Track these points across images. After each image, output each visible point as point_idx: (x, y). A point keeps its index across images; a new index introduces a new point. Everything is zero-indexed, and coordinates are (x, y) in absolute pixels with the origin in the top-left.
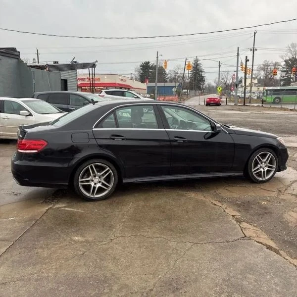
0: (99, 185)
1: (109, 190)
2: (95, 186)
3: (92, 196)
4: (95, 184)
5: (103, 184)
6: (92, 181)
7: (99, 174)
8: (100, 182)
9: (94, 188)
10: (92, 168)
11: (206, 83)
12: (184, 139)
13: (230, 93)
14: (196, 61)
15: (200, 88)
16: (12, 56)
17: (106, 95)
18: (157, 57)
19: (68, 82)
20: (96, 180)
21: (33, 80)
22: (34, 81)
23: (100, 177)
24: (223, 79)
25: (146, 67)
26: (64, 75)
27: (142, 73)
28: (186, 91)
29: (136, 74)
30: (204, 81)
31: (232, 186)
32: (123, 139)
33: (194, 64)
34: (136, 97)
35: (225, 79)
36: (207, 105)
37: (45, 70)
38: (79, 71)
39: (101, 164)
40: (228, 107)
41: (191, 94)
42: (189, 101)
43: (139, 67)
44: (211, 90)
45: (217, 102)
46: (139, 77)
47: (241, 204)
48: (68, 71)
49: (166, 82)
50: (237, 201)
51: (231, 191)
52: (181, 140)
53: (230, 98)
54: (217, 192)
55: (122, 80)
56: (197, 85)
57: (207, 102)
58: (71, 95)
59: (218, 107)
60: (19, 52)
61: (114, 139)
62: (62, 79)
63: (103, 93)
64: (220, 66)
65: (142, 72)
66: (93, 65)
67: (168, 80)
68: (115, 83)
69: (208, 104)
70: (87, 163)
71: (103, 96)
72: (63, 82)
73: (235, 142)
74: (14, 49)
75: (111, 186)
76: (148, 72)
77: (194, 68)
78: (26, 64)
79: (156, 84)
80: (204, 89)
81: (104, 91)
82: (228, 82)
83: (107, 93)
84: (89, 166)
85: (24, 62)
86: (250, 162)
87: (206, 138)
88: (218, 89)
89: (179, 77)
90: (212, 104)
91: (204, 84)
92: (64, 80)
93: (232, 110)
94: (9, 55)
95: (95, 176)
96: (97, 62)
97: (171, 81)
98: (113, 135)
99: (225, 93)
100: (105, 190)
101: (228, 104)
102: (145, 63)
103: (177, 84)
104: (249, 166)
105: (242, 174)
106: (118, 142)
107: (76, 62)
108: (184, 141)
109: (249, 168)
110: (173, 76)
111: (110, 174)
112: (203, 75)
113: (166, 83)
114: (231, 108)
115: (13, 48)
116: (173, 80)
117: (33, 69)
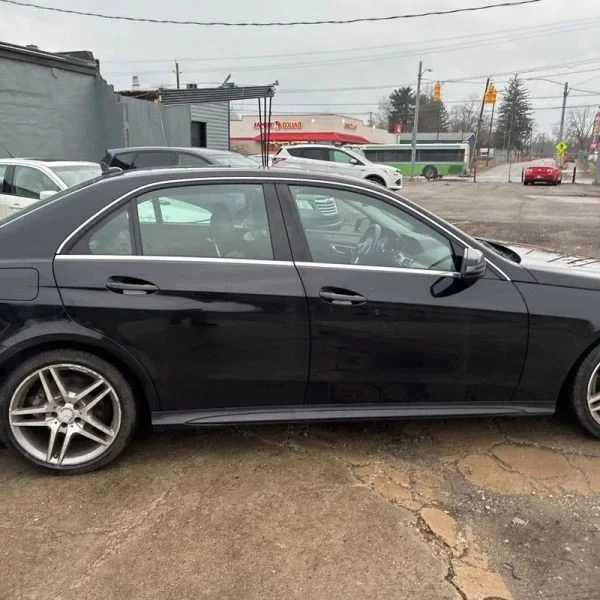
0: (75, 429)
1: (109, 444)
2: (63, 430)
3: (54, 461)
4: (64, 425)
5: (87, 426)
6: (54, 415)
7: (72, 395)
8: (78, 420)
9: (61, 437)
10: (48, 376)
11: (535, 134)
12: (357, 298)
13: (586, 157)
14: (515, 84)
15: (518, 145)
16: (81, 69)
17: (290, 158)
18: (420, 75)
19: (208, 127)
20: (66, 413)
21: (125, 123)
22: (126, 125)
23: (77, 406)
24: (574, 124)
25: (402, 98)
26: (199, 112)
27: (393, 113)
28: (485, 150)
29: (382, 115)
30: (530, 129)
31: (518, 445)
32: (149, 292)
33: (510, 92)
34: (355, 161)
35: (579, 126)
36: (526, 183)
37: (156, 101)
38: (235, 104)
39: (78, 367)
40: (575, 189)
41: (498, 159)
42: (488, 173)
43: (388, 99)
44: (544, 149)
45: (552, 176)
46: (386, 121)
47: (528, 532)
48: (206, 104)
49: (445, 131)
50: (516, 514)
51: (507, 467)
52: (344, 301)
53: (586, 167)
54: (463, 465)
55: (347, 126)
56: (512, 139)
57: (527, 176)
58: (180, 156)
59: (551, 189)
60: (98, 62)
61: (120, 291)
62: (193, 122)
63: (284, 154)
64: (566, 94)
65: (393, 109)
66: (267, 92)
67: (450, 127)
68: (332, 133)
69: (529, 181)
70: (34, 362)
71: (283, 159)
72: (197, 127)
73: (533, 312)
74: (87, 55)
75: (112, 433)
76: (407, 110)
77: (508, 100)
78: (112, 86)
79: (414, 135)
80: (528, 148)
81: (285, 148)
82: (585, 132)
83: (292, 152)
84: (40, 372)
85: (109, 83)
86: (580, 373)
87: (436, 292)
88: (558, 147)
89: (473, 120)
90: (539, 180)
91: (528, 135)
92: (201, 123)
93: (585, 196)
94: (75, 68)
95: (62, 402)
96: (277, 83)
97: (456, 130)
98: (115, 278)
99: (576, 157)
100: (92, 445)
101: (576, 181)
102: (400, 91)
103: (468, 135)
104: (577, 386)
105: (552, 411)
106: (133, 299)
107: (232, 85)
108: (353, 302)
109: (577, 392)
110: (460, 118)
111: (108, 398)
112: (528, 116)
113: (440, 134)
114: (581, 192)
115: (85, 52)
116: (462, 127)
117: (124, 99)
